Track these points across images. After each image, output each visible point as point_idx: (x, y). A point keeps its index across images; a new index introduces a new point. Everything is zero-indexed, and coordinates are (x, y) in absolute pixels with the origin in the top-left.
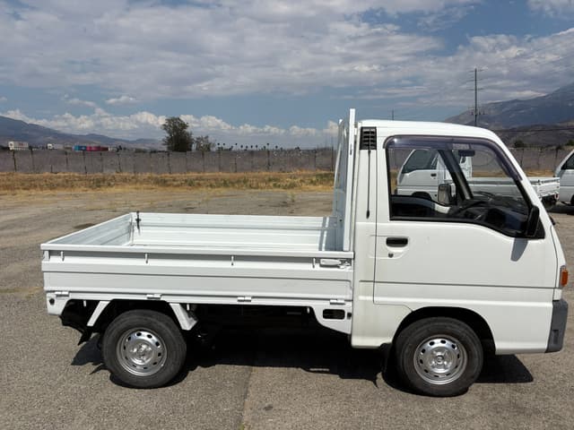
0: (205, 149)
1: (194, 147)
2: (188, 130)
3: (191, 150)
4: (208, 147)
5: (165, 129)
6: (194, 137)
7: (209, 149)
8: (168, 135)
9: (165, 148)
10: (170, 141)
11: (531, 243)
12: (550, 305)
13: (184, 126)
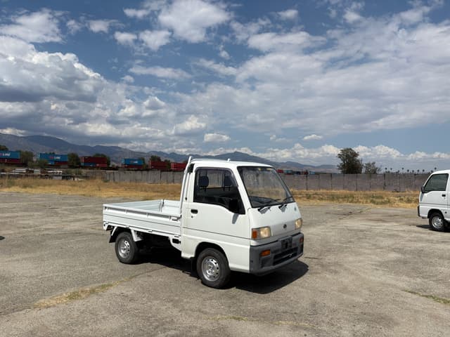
0: (372, 171)
1: (364, 170)
2: (358, 158)
3: (360, 173)
4: (374, 172)
5: (340, 157)
6: (364, 163)
7: (375, 173)
8: (342, 162)
9: (340, 172)
10: (344, 166)
11: (240, 216)
12: (249, 247)
13: (356, 155)
